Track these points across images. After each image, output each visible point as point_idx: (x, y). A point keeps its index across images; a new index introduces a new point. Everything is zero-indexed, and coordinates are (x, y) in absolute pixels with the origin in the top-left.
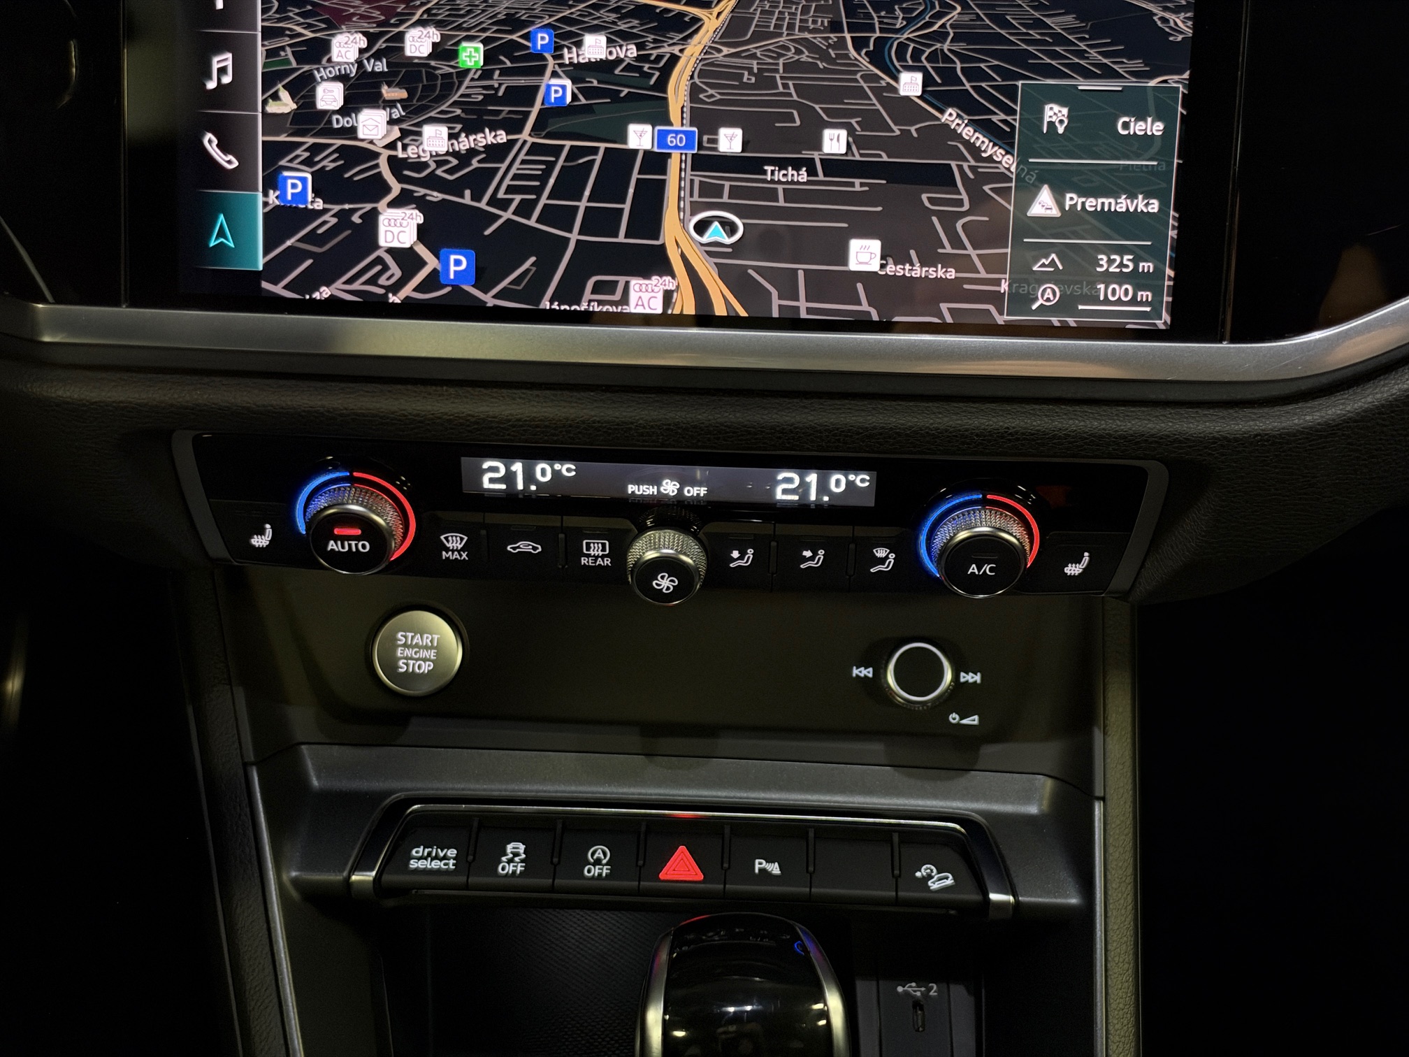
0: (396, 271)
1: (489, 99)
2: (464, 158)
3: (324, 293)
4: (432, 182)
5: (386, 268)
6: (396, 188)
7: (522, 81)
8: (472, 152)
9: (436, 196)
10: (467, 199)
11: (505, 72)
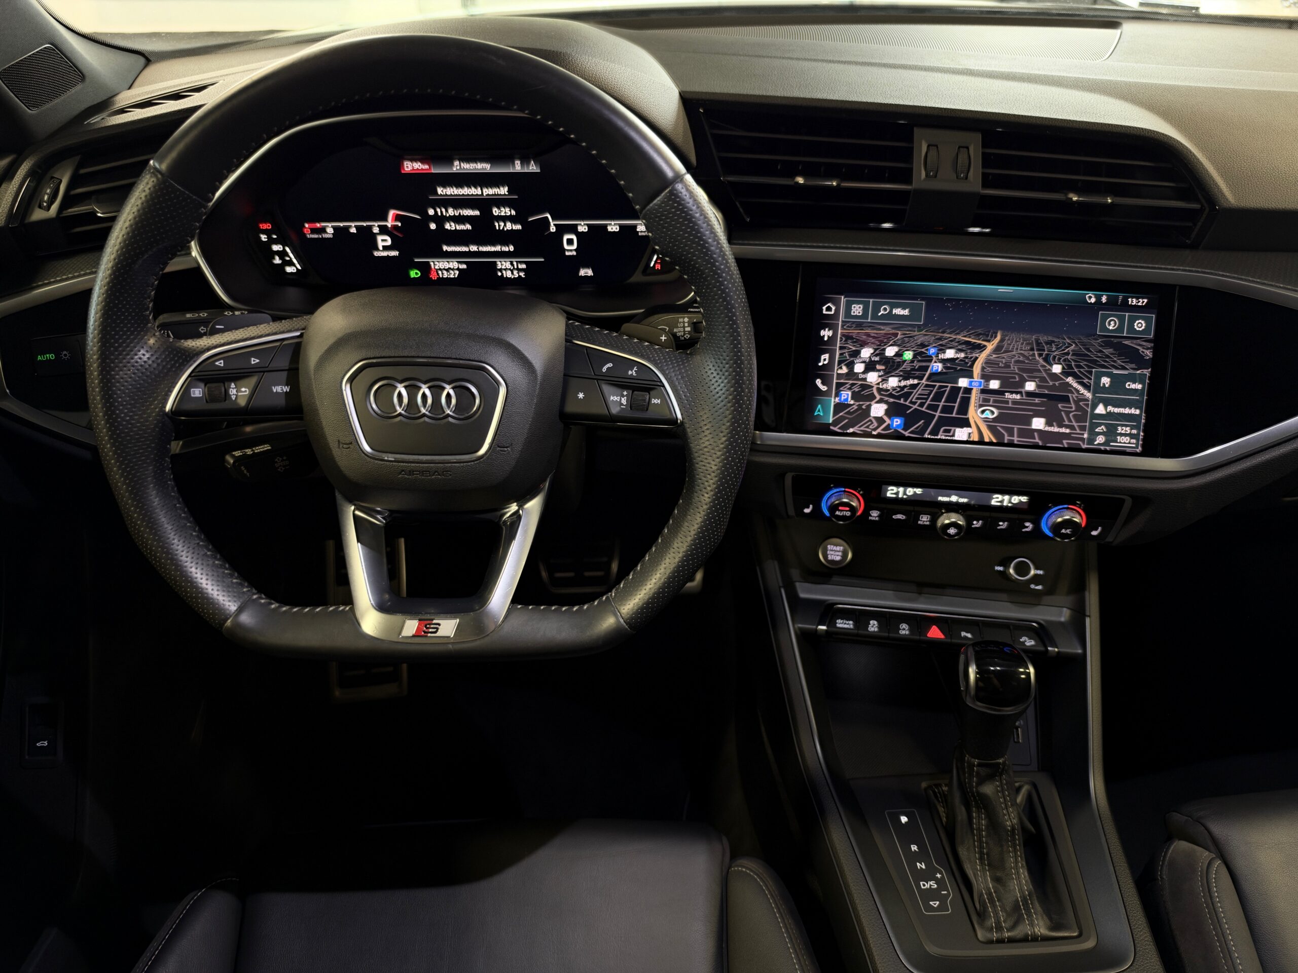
0: (875, 424)
1: (913, 370)
2: (902, 388)
3: (851, 430)
4: (891, 396)
5: (872, 423)
6: (878, 397)
7: (924, 364)
8: (905, 386)
9: (892, 400)
10: (902, 401)
11: (919, 361)
